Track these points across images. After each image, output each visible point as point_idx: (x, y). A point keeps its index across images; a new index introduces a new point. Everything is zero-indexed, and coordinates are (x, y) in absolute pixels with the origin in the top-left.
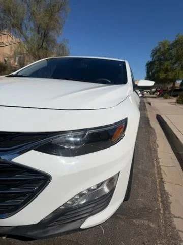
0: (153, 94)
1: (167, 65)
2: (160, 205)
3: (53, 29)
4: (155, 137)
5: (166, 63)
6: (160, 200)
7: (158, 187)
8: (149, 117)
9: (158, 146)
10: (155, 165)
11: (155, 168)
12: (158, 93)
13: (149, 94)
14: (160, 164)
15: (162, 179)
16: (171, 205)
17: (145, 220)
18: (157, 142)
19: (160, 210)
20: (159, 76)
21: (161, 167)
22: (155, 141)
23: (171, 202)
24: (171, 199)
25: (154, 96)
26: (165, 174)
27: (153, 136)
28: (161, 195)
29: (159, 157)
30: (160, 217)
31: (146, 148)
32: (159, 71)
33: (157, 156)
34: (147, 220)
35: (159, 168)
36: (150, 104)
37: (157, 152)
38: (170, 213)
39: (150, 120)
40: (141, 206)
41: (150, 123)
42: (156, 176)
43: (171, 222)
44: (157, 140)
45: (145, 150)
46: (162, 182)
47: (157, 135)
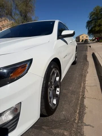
0: (94, 41)
1: (100, 22)
2: (77, 116)
3: (29, 12)
4: (88, 67)
5: (99, 21)
6: (78, 112)
7: (79, 102)
8: (88, 55)
9: (88, 73)
10: (82, 86)
11: (82, 88)
12: (96, 40)
13: (91, 41)
14: (86, 85)
15: (84, 95)
16: (85, 115)
17: (61, 129)
18: (88, 70)
19: (76, 120)
20: (95, 29)
21: (86, 87)
22: (87, 69)
23: (86, 113)
24: (87, 110)
25: (94, 42)
26: (87, 91)
27: (87, 66)
28: (80, 108)
29: (86, 80)
30: (74, 126)
31: (79, 75)
32: (95, 27)
33: (85, 79)
34: (62, 129)
35: (84, 88)
36: (90, 47)
37: (86, 76)
38: (82, 122)
39: (87, 56)
40: (62, 118)
41: (87, 58)
42: (81, 94)
43: (81, 129)
44: (89, 68)
45: (78, 76)
46: (83, 98)
47: (89, 66)
